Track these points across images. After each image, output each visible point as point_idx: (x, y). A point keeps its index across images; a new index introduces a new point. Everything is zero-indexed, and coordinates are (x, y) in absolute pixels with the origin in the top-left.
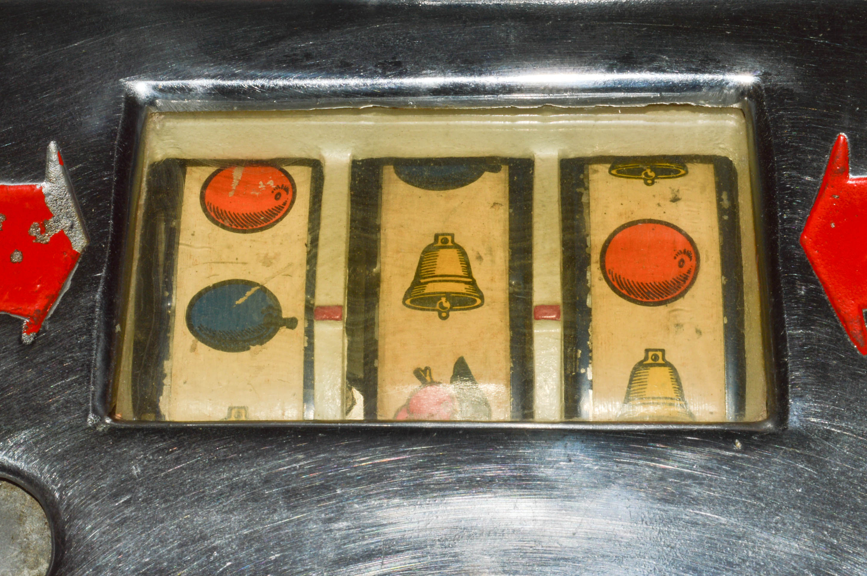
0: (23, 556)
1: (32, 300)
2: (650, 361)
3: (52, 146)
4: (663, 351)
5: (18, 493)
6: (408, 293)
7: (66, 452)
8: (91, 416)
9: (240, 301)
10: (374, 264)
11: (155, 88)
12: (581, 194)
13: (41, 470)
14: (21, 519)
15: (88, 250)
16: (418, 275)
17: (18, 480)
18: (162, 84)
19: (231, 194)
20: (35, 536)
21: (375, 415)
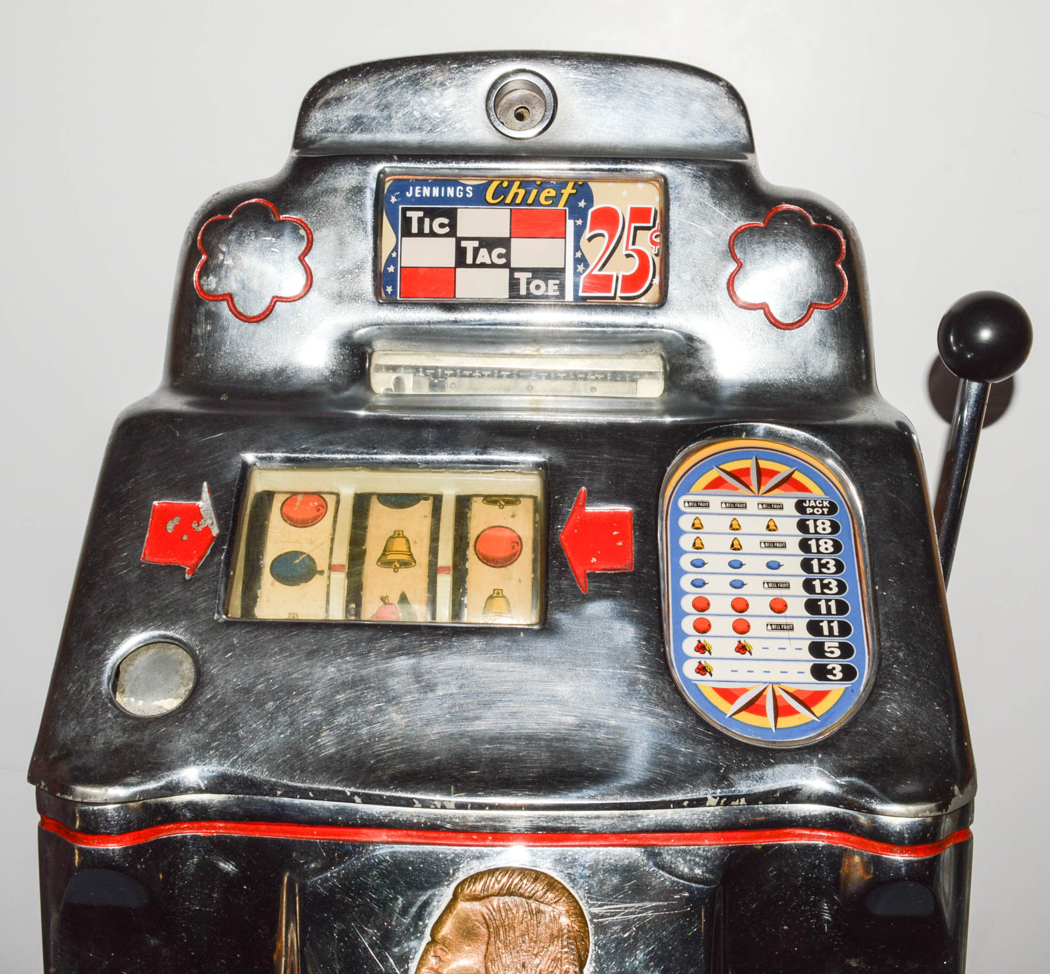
0: (181, 681)
1: (192, 559)
2: (495, 595)
3: (205, 484)
4: (502, 590)
5: (180, 650)
6: (379, 560)
7: (204, 632)
8: (216, 615)
9: (297, 561)
10: (364, 545)
11: (257, 457)
12: (467, 513)
13: (191, 640)
14: (181, 663)
15: (219, 536)
16: (385, 550)
17: (182, 645)
18: (260, 455)
19: (296, 509)
20: (187, 672)
21: (360, 617)
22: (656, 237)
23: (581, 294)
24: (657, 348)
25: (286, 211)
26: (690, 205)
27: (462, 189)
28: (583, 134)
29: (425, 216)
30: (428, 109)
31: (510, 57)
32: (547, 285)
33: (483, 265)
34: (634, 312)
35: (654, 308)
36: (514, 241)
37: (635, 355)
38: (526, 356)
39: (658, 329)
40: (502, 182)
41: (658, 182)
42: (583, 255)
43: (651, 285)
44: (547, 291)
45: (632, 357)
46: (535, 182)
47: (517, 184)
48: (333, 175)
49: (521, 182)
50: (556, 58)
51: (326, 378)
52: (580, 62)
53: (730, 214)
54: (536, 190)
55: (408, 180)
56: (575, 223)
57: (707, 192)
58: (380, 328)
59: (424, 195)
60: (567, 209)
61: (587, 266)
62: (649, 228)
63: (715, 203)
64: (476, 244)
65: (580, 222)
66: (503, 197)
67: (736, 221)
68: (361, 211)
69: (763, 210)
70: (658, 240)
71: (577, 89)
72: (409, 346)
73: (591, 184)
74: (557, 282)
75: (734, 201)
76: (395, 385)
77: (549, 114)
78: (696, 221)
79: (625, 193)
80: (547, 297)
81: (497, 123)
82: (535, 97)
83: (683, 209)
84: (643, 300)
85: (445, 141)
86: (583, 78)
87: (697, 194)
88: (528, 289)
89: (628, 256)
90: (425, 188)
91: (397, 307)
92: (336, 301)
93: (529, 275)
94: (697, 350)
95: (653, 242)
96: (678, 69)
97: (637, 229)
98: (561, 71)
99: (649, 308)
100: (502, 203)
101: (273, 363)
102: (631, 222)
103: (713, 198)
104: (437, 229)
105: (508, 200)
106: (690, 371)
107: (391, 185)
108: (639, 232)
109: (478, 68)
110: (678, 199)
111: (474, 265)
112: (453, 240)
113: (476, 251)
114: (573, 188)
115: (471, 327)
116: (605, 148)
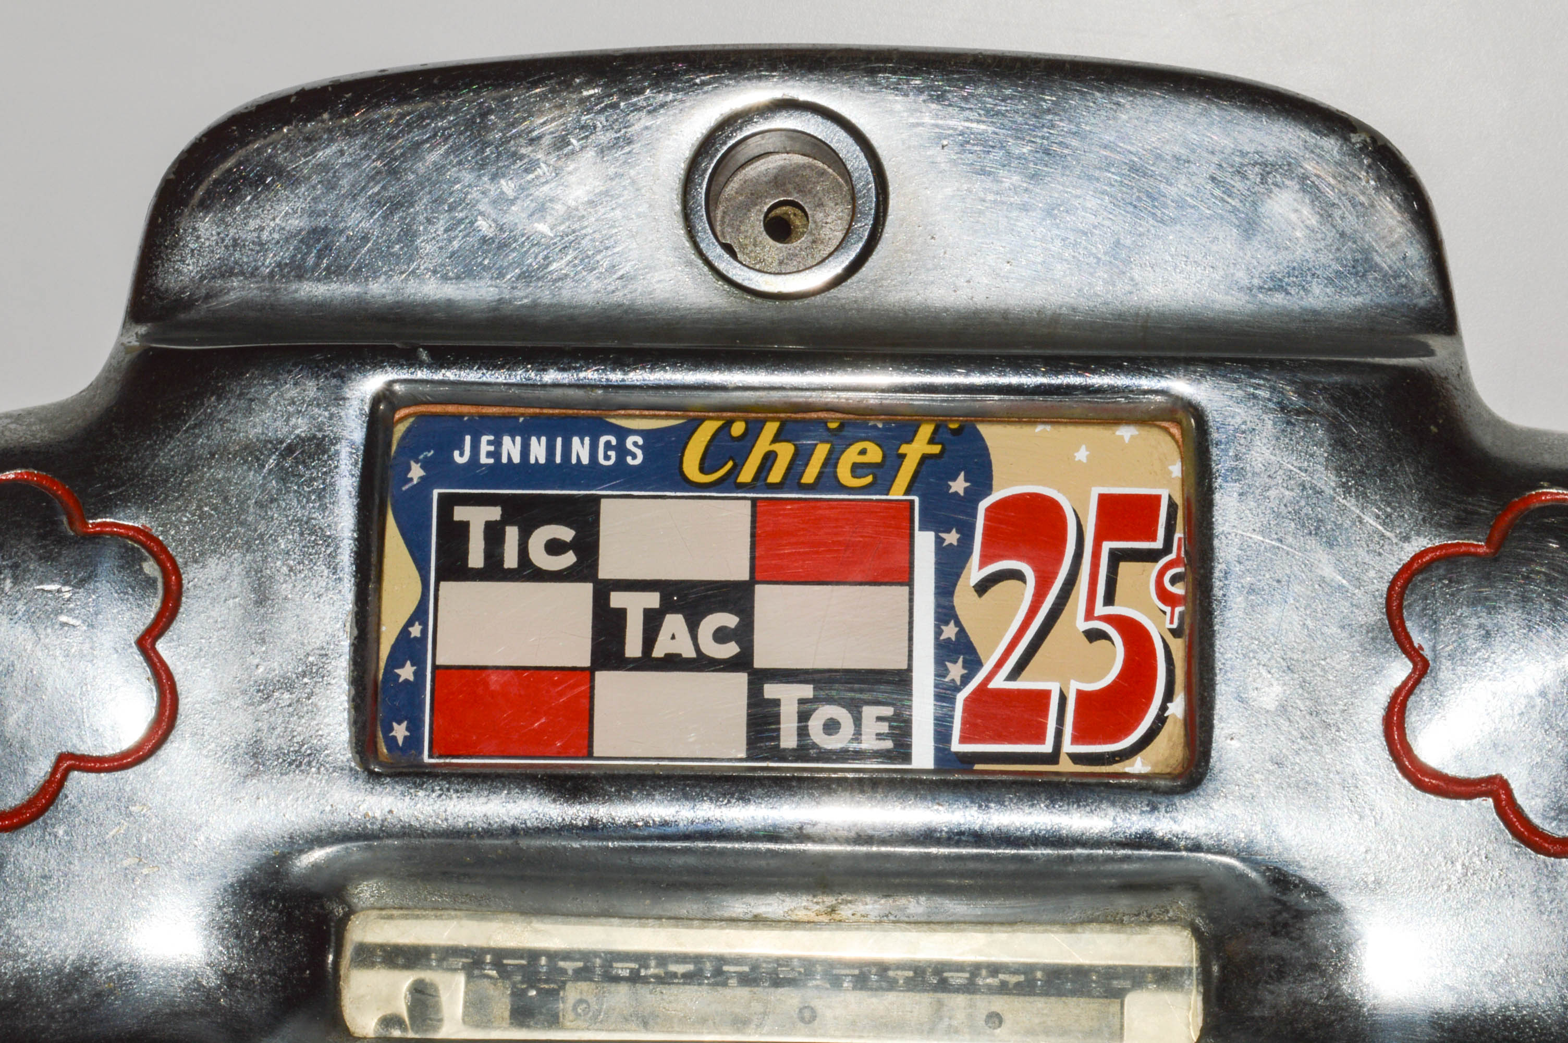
22: (1174, 580)
23: (956, 746)
24: (1183, 903)
25: (107, 506)
26: (1272, 493)
27: (614, 442)
28: (961, 282)
29: (507, 519)
30: (516, 215)
31: (753, 67)
32: (858, 721)
33: (673, 663)
34: (1113, 804)
35: (1171, 792)
36: (762, 592)
37: (1116, 921)
38: (796, 924)
39: (1184, 853)
40: (729, 423)
41: (1179, 423)
42: (962, 632)
43: (1161, 720)
44: (857, 735)
45: (1108, 927)
46: (824, 422)
47: (771, 428)
48: (243, 404)
49: (783, 423)
50: (884, 70)
51: (209, 995)
52: (949, 82)
53: (1389, 516)
54: (827, 446)
55: (460, 416)
56: (939, 541)
57: (1321, 453)
58: (370, 847)
59: (504, 460)
60: (916, 499)
61: (973, 664)
62: (1151, 556)
63: (1344, 485)
64: (653, 600)
65: (952, 538)
66: (730, 464)
67: (1407, 539)
68: (323, 508)
69: (1484, 506)
70: (1178, 590)
71: (942, 157)
72: (454, 898)
73: (985, 430)
74: (888, 711)
75: (1401, 480)
76: (411, 1010)
77: (864, 227)
78: (1290, 539)
79: (1082, 455)
80: (859, 755)
81: (715, 253)
82: (823, 173)
83: (1253, 504)
84: (1138, 766)
85: (565, 301)
86: (961, 125)
87: (1290, 462)
88: (803, 732)
89: (1093, 635)
90: (507, 440)
91: (420, 786)
92: (242, 769)
93: (807, 691)
94: (1300, 915)
95: (1165, 597)
96: (1231, 99)
97: (1117, 557)
98: (898, 107)
99: (1156, 791)
100: (729, 484)
101: (55, 951)
102: (1099, 540)
103: (1338, 470)
104: (541, 559)
105: (747, 475)
106: (1280, 974)
107: (409, 430)
108: (1125, 568)
109: (661, 98)
110: (1238, 473)
111: (647, 663)
112: (585, 590)
113: (653, 621)
114: (932, 441)
115: (636, 844)
116: (1023, 324)
